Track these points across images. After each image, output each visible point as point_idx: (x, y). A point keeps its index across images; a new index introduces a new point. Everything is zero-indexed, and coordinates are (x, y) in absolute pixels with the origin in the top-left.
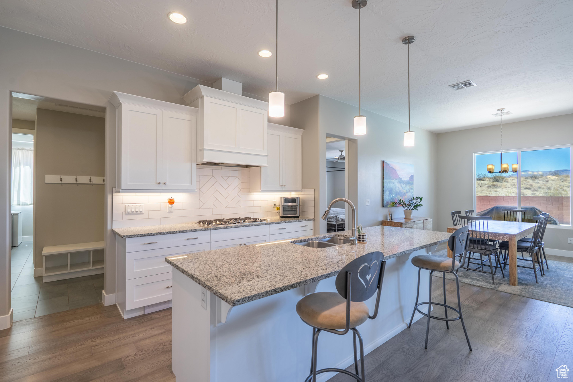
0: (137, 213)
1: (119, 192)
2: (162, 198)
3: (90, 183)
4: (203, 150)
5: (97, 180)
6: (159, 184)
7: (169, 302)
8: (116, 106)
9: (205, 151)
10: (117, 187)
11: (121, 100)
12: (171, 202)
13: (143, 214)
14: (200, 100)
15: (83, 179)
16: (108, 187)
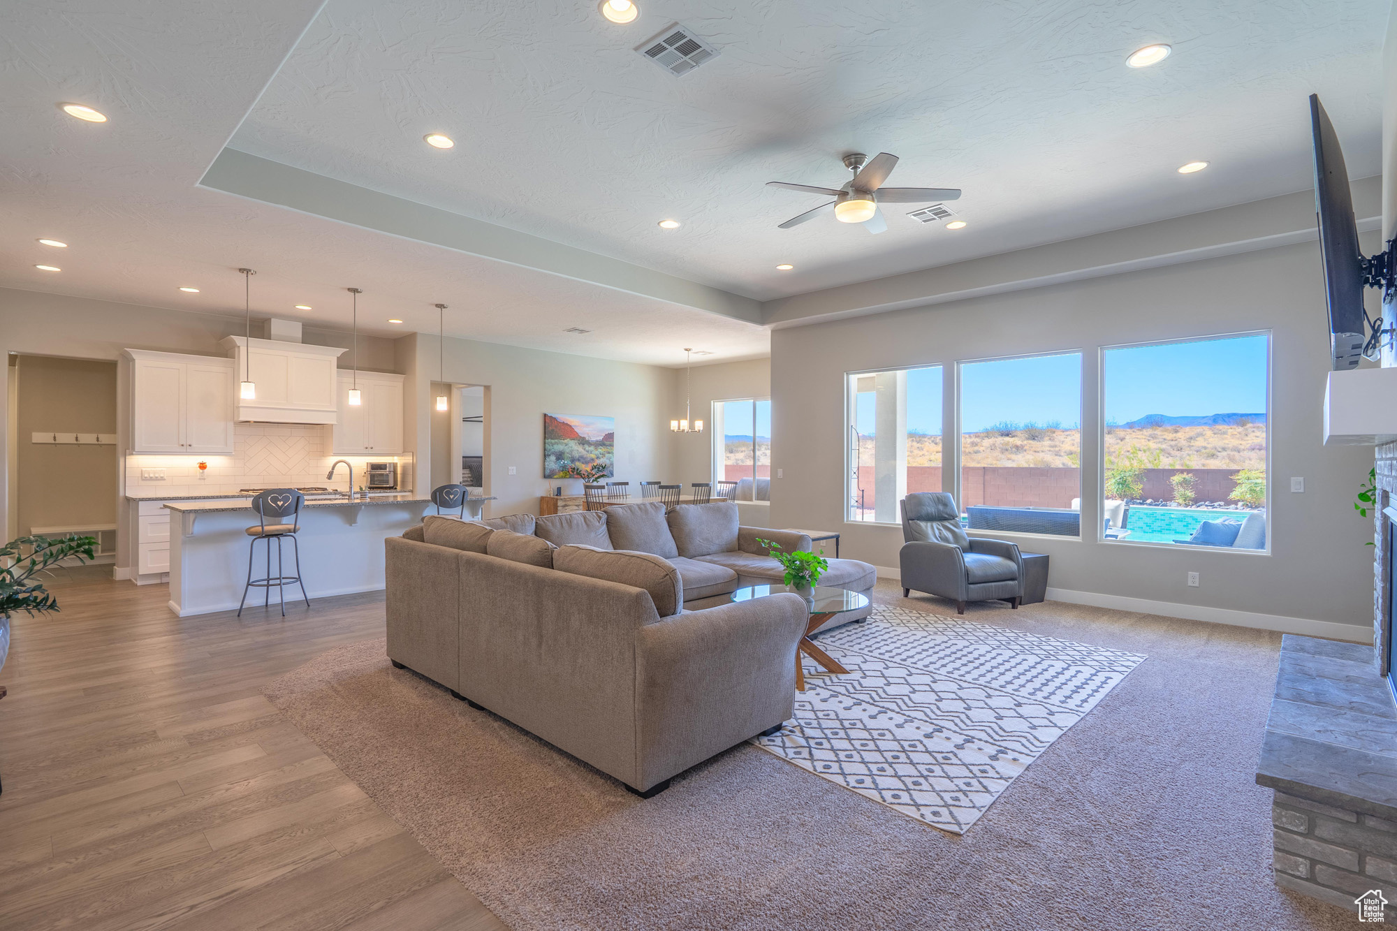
0: (156, 479)
1: (132, 454)
2: (190, 462)
3: (97, 443)
4: (238, 407)
5: (105, 439)
6: (182, 445)
7: (167, 574)
8: (130, 361)
9: (241, 409)
10: (130, 448)
11: (134, 356)
12: (203, 466)
13: (165, 480)
14: (236, 349)
15: (87, 438)
16: (120, 449)
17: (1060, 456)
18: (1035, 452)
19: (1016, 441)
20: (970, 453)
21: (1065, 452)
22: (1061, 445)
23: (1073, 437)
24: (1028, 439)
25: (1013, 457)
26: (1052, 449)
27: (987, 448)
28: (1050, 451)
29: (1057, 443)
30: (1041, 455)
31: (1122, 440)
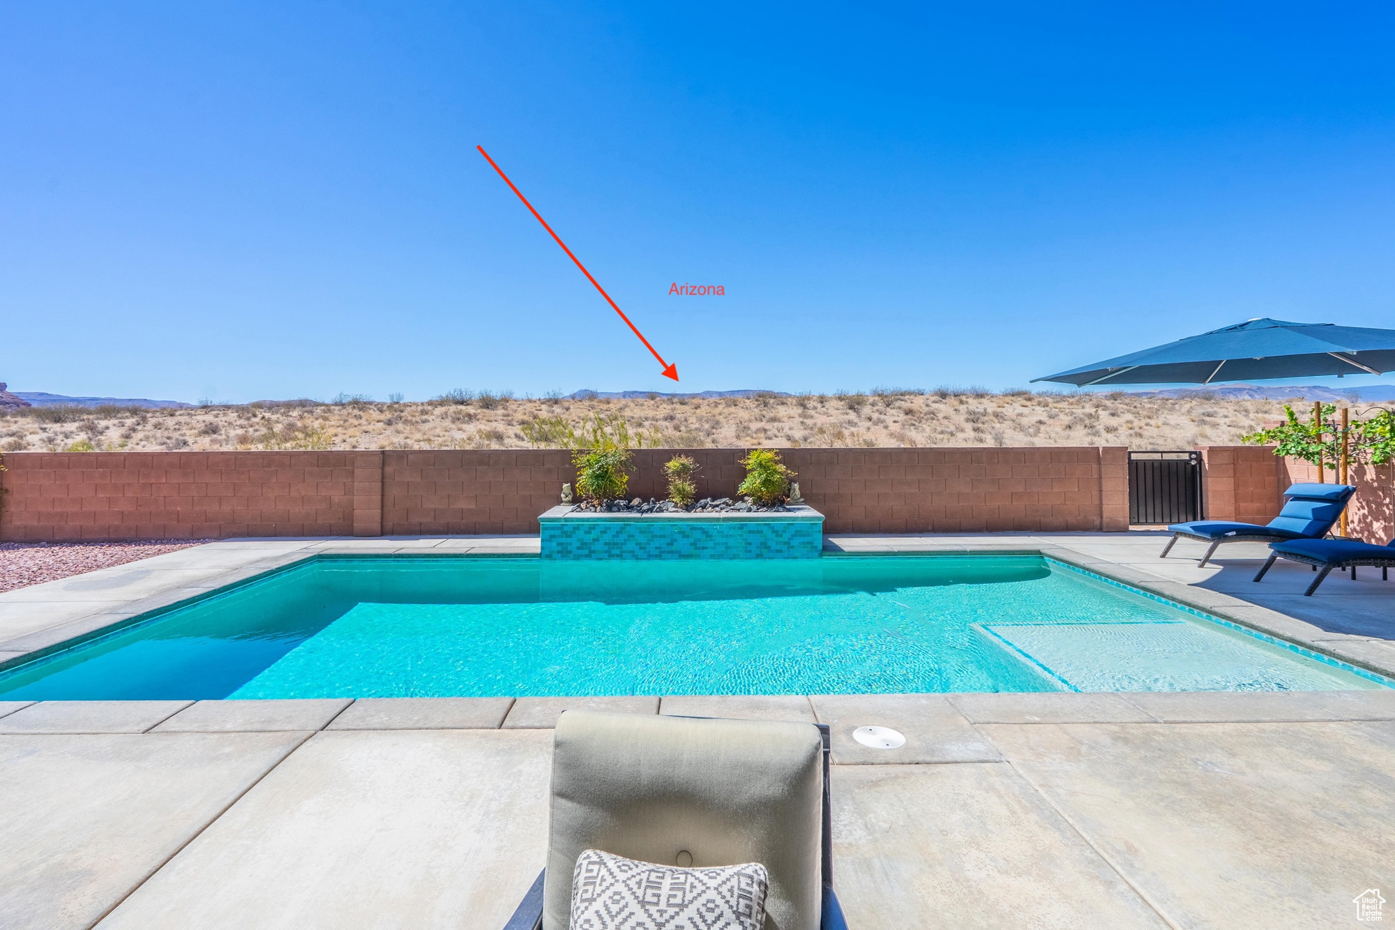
17: (512, 425)
18: (488, 421)
19: (471, 410)
20: (417, 422)
21: (518, 422)
22: (514, 414)
23: (525, 407)
24: (482, 407)
25: (465, 426)
26: (505, 418)
27: (438, 417)
28: (503, 420)
29: (510, 412)
30: (494, 424)
31: (567, 410)
